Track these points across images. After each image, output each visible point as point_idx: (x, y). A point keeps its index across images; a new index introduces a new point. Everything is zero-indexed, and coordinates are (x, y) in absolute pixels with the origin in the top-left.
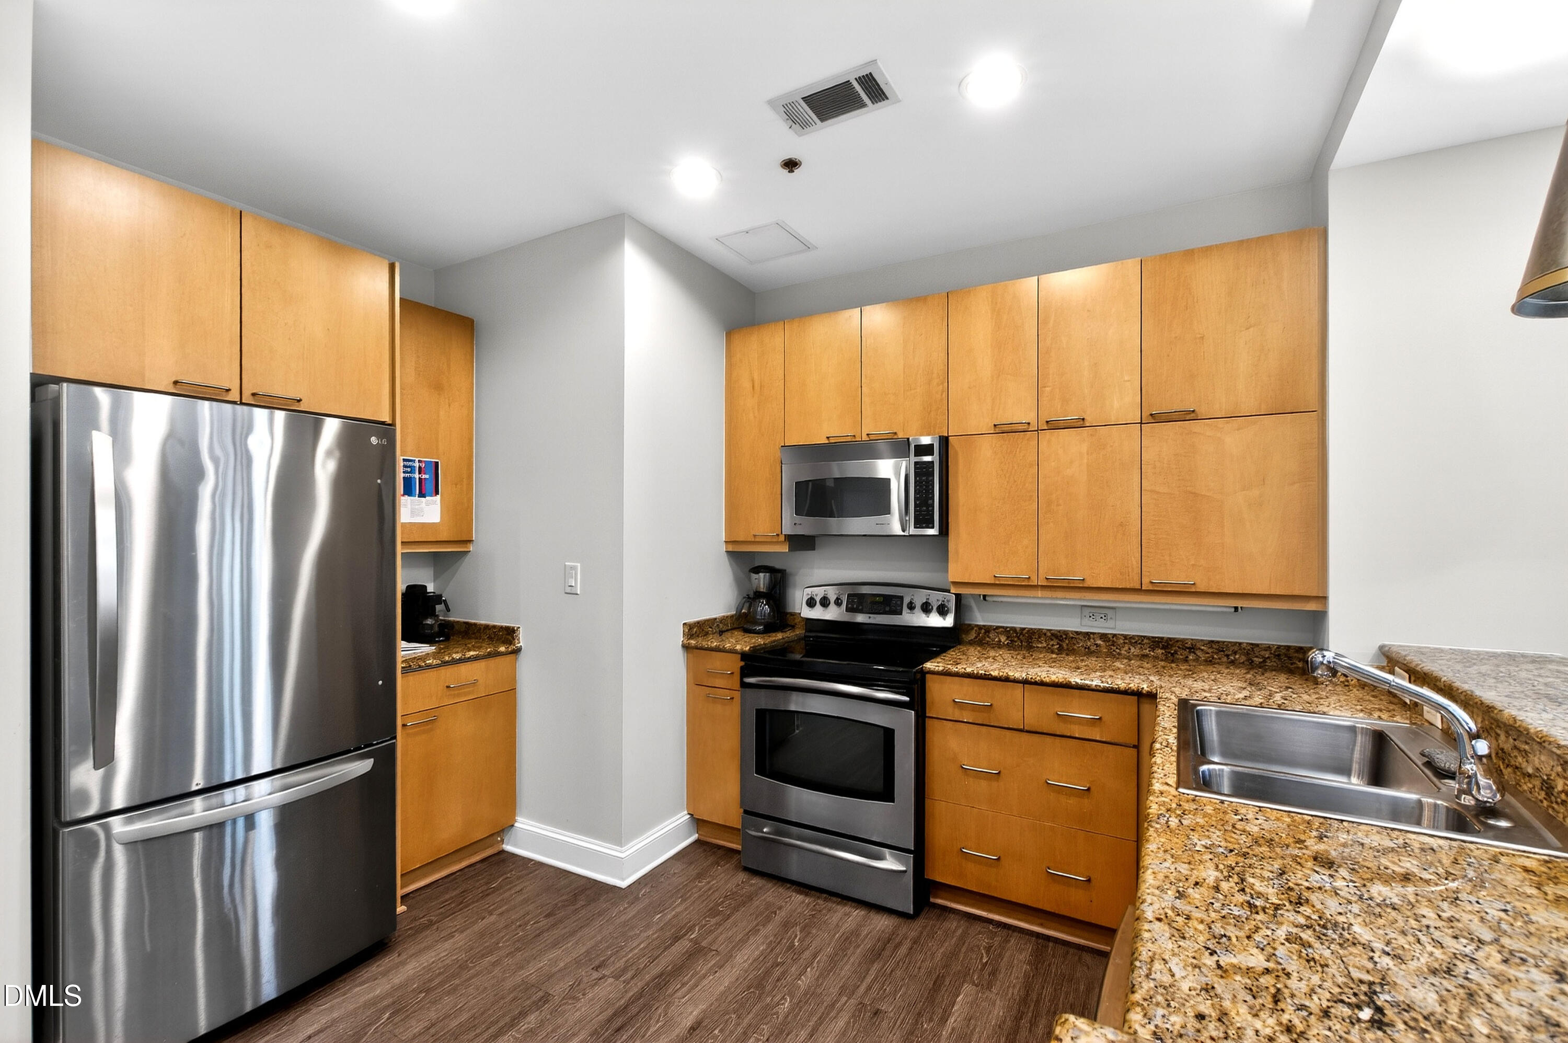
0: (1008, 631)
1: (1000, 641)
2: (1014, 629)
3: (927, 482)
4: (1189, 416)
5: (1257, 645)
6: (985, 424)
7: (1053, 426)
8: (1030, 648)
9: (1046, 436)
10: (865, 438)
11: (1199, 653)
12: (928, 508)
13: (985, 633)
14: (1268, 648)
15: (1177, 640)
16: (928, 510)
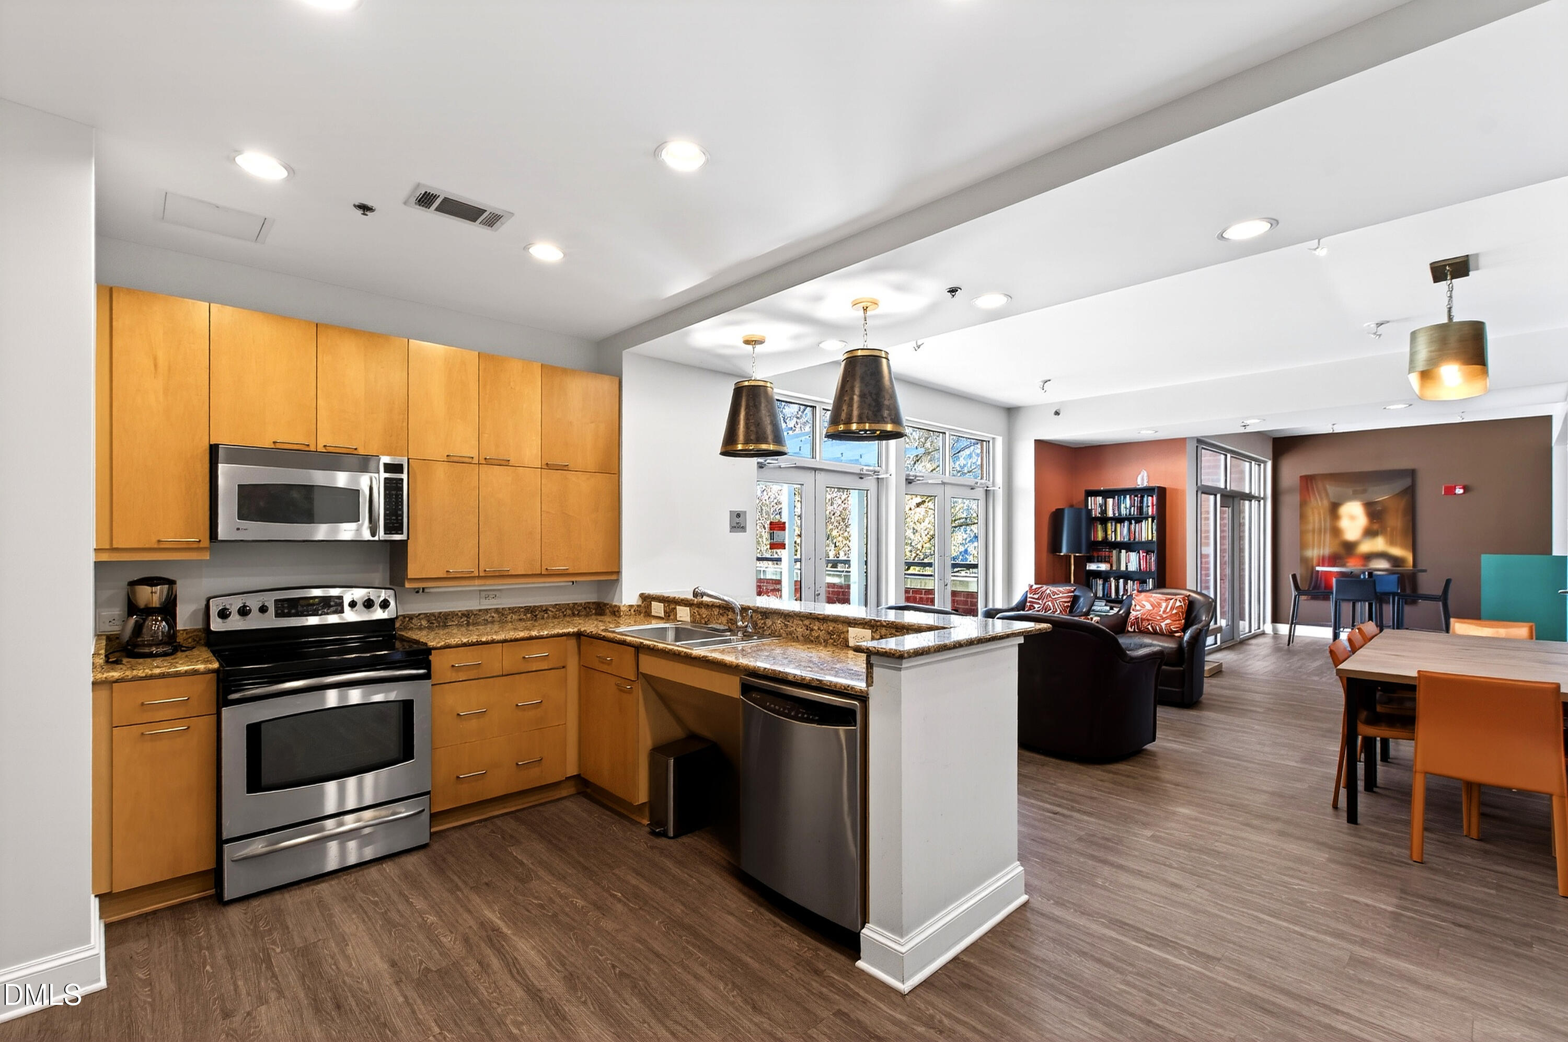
0: (428, 617)
1: (421, 625)
2: (433, 614)
3: (397, 495)
4: (564, 468)
5: (576, 604)
6: (440, 454)
7: (489, 462)
8: (445, 626)
9: (484, 468)
10: (320, 448)
11: (550, 613)
12: (397, 518)
13: (409, 620)
14: (581, 604)
15: (538, 607)
16: (397, 519)
